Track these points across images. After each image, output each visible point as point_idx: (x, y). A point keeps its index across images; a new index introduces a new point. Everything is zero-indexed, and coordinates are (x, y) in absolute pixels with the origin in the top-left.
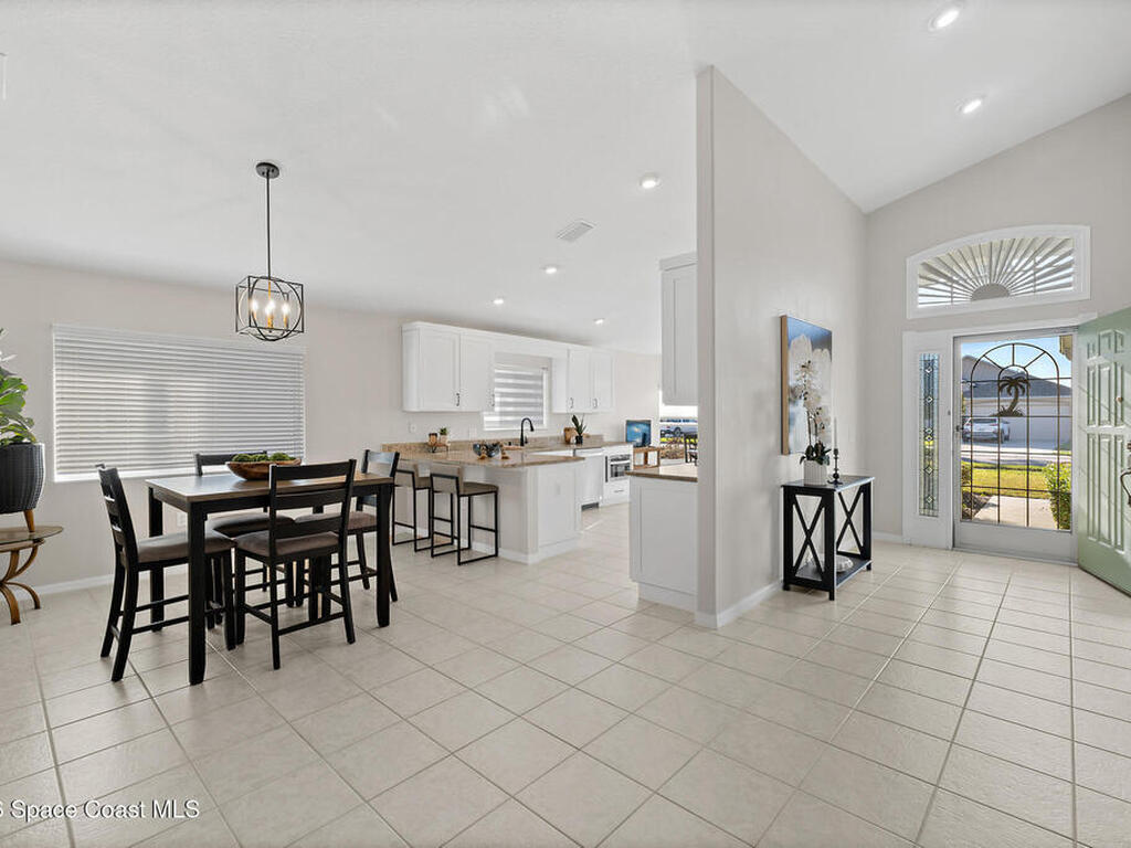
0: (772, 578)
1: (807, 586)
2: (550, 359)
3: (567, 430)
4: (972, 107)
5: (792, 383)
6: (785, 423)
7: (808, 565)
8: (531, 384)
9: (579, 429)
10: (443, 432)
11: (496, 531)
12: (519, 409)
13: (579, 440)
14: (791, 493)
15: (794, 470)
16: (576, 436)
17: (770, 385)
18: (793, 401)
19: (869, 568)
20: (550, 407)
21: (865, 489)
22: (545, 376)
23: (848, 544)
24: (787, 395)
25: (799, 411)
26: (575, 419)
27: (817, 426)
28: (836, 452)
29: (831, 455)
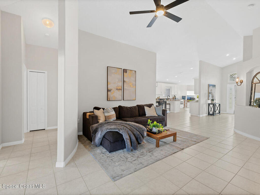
0: (207, 114)
1: (211, 115)
2: (171, 87)
3: (173, 97)
4: (234, 59)
5: (209, 92)
6: (209, 96)
7: (211, 113)
8: (169, 90)
9: (175, 97)
10: (159, 97)
11: (170, 109)
12: (167, 94)
13: (175, 99)
14: (209, 104)
15: (210, 102)
16: (175, 98)
17: (207, 92)
18: (210, 94)
19: (220, 114)
20: (171, 94)
21: (220, 105)
22: (171, 89)
23: (217, 112)
24: (209, 93)
25: (210, 95)
26: (175, 96)
27: (213, 97)
28: (215, 100)
29: (214, 100)
